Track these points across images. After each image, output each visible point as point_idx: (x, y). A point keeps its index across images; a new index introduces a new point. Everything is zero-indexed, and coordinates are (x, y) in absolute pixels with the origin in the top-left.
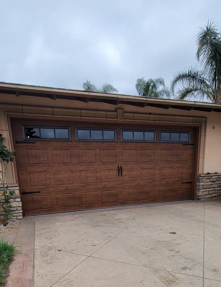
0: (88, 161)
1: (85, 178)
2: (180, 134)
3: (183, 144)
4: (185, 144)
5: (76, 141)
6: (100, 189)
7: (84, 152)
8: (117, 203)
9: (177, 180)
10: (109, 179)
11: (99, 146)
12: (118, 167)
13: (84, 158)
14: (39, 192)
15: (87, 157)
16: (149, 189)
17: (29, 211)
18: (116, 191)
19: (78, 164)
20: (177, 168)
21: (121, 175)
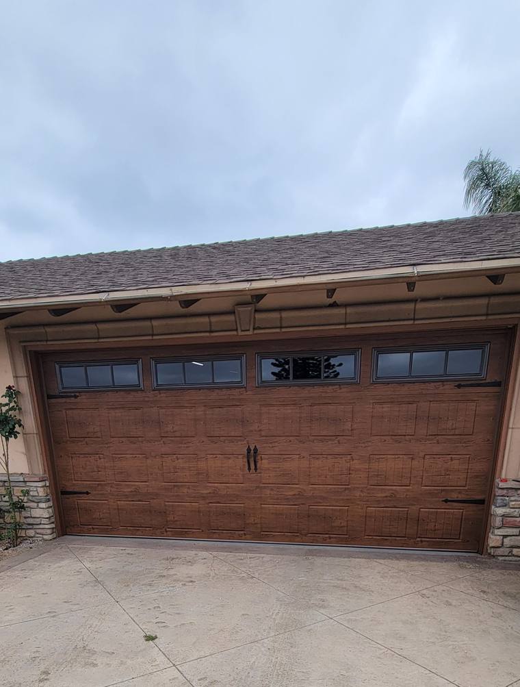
0: (178, 434)
1: (172, 470)
2: (447, 354)
3: (457, 383)
4: (462, 383)
5: (153, 390)
6: (204, 498)
7: (170, 413)
8: (245, 534)
9: (426, 490)
10: (226, 476)
11: (202, 398)
12: (249, 450)
13: (170, 428)
14: (87, 493)
15: (177, 425)
16: (332, 509)
17: (73, 526)
18: (242, 505)
19: (157, 441)
20: (426, 456)
21: (256, 469)
